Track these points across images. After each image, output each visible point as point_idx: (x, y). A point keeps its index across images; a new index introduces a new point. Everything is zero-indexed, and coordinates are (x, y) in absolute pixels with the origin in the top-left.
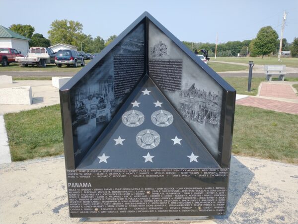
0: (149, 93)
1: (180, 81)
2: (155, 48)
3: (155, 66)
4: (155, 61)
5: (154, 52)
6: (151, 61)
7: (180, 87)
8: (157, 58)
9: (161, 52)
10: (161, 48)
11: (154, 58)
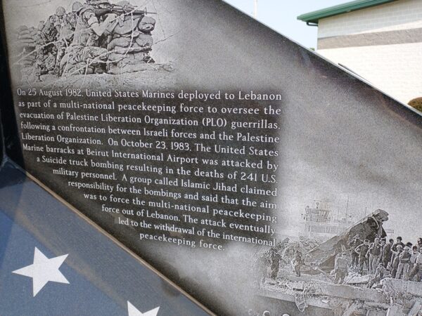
0: (63, 269)
1: (268, 199)
2: (53, 32)
3: (66, 122)
4: (57, 99)
5: (48, 49)
6: (26, 99)
7: (262, 224)
8: (75, 79)
9: (100, 51)
10: (100, 29)
11: (50, 80)
